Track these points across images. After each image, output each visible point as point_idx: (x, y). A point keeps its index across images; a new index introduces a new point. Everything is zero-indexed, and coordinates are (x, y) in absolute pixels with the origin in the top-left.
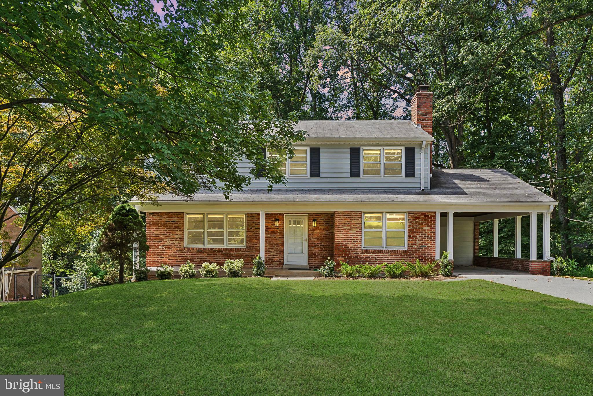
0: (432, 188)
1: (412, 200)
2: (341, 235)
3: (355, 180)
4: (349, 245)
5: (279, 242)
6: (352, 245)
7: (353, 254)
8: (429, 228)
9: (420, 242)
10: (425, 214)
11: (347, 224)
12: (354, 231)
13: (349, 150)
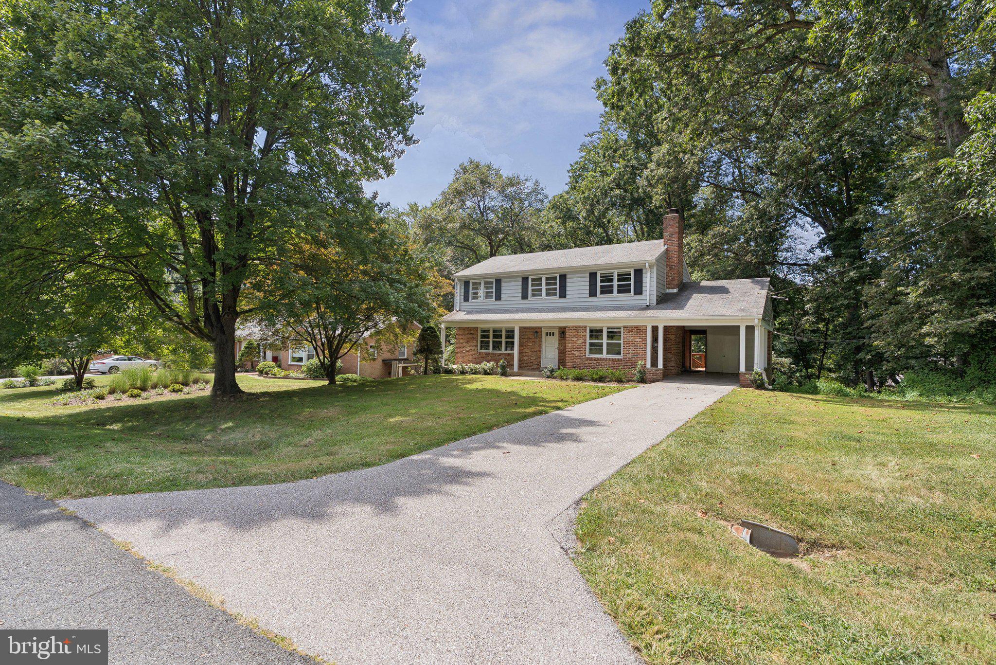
0: (657, 304)
1: (625, 316)
2: (570, 345)
3: (593, 299)
4: (576, 353)
5: (538, 349)
6: (578, 353)
7: (579, 361)
8: (640, 340)
9: (633, 352)
10: (637, 328)
11: (575, 336)
12: (580, 342)
13: (588, 275)
